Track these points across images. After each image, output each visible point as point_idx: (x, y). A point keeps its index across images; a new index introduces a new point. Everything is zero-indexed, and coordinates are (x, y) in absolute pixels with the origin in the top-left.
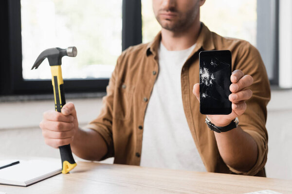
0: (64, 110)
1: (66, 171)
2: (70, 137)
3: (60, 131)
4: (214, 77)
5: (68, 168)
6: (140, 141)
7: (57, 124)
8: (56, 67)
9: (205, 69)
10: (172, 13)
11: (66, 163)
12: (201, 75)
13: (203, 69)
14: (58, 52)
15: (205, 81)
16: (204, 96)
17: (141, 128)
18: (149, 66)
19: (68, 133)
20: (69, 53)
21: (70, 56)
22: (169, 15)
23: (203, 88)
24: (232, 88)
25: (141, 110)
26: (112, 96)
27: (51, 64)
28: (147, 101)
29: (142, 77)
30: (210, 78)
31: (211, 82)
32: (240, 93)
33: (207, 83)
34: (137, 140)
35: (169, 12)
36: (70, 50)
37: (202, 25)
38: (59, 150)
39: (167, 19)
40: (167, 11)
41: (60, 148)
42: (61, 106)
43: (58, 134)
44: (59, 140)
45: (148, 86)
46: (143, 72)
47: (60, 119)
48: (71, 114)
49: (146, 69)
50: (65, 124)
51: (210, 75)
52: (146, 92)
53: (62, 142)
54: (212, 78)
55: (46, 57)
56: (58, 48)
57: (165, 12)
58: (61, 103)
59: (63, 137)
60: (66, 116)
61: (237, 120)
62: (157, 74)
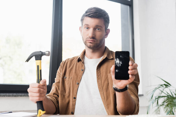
0: (41, 83)
1: (39, 115)
2: (43, 97)
3: (39, 93)
4: (122, 63)
5: (41, 113)
6: (74, 105)
7: (38, 89)
8: (39, 61)
9: (117, 59)
10: (93, 40)
11: (40, 111)
12: (115, 61)
13: (116, 59)
14: (41, 53)
15: (117, 64)
16: (117, 71)
17: (75, 98)
18: (79, 67)
19: (42, 94)
20: (47, 54)
21: (47, 56)
22: (92, 41)
23: (116, 67)
24: (130, 68)
25: (75, 89)
26: (59, 82)
27: (36, 59)
28: (78, 84)
29: (76, 72)
30: (120, 63)
31: (120, 65)
32: (133, 70)
33: (118, 65)
34: (72, 105)
35: (92, 39)
36: (47, 53)
37: (106, 48)
38: (36, 104)
39: (90, 43)
40: (91, 39)
41: (37, 102)
42: (40, 81)
43: (38, 94)
44: (38, 98)
45: (79, 76)
46: (76, 70)
47: (39, 87)
48: (44, 85)
49: (77, 68)
50: (42, 89)
51: (120, 62)
52: (78, 80)
53: (40, 99)
54: (121, 63)
55: (34, 56)
56: (40, 51)
57: (90, 39)
58: (40, 79)
59: (40, 96)
60: (42, 85)
61: (128, 86)
62: (83, 71)
